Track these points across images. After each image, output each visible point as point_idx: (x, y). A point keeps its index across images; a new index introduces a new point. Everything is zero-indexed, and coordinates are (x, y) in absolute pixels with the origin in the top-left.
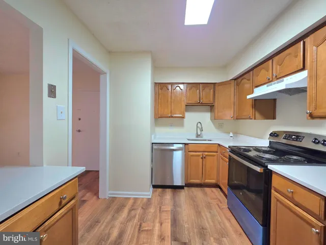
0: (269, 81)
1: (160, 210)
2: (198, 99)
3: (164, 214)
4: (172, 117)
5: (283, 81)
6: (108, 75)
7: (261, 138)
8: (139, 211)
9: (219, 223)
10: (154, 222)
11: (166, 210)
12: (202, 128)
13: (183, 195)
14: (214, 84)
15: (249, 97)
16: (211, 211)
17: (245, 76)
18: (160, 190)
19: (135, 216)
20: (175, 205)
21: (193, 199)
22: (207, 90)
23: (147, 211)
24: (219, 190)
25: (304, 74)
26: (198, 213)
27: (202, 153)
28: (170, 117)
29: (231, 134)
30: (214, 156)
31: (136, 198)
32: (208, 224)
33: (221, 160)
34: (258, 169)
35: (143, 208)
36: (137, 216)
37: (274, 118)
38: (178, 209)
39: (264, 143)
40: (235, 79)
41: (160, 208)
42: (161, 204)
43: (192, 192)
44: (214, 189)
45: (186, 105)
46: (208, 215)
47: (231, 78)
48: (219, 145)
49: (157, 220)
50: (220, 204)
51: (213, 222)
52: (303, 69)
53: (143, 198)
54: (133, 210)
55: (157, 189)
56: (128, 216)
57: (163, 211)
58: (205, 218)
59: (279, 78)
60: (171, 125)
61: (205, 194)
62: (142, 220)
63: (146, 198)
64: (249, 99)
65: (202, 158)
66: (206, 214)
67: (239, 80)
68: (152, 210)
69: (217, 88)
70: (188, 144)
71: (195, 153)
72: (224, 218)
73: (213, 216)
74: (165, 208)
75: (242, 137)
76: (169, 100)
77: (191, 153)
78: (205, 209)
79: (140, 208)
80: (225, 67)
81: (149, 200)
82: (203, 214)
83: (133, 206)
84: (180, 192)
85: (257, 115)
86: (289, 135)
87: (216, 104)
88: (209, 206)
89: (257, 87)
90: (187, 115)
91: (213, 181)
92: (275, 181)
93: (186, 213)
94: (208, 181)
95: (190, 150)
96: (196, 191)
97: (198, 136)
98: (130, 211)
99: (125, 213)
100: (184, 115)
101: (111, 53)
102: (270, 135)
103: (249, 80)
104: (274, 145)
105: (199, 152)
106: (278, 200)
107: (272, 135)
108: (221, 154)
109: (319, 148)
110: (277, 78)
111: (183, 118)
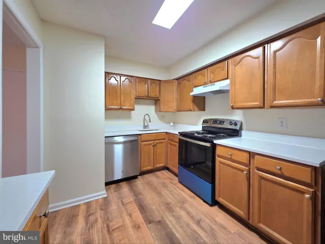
0: (205, 84)
1: (123, 204)
2: (147, 93)
3: (128, 206)
4: (121, 109)
5: (214, 85)
6: (41, 50)
8: (99, 214)
9: (178, 195)
10: (121, 217)
11: (129, 201)
12: (150, 119)
13: (139, 183)
14: (160, 81)
15: (191, 94)
16: (169, 189)
17: (186, 78)
18: (113, 186)
19: (96, 221)
20: (136, 194)
21: (149, 184)
22: (154, 85)
23: (109, 211)
24: (167, 171)
25: (227, 82)
26: (159, 194)
27: (153, 142)
28: (119, 109)
29: (172, 124)
30: (162, 143)
31: (88, 202)
32: (170, 199)
33: (169, 145)
34: (208, 145)
35: (102, 209)
36: (99, 220)
37: (204, 110)
38: (141, 197)
39: (199, 128)
40: (177, 79)
41: (122, 202)
42: (121, 198)
43: (147, 179)
44: (163, 172)
45: (135, 98)
46: (168, 193)
47: (174, 78)
48: (166, 132)
49: (125, 213)
50: (172, 181)
51: (173, 196)
52: (227, 78)
53: (98, 200)
54: (90, 215)
55: (111, 186)
56: (87, 223)
57: (126, 204)
58: (166, 196)
59: (212, 82)
60: (119, 118)
61: (157, 177)
62: (107, 220)
63: (102, 198)
64: (192, 95)
65: (153, 146)
66: (165, 192)
67: (181, 80)
68: (114, 207)
69: (162, 84)
70: (140, 135)
71: (146, 143)
72: (179, 190)
73: (171, 192)
74: (126, 201)
76: (119, 91)
77: (144, 143)
78: (163, 189)
79: (99, 211)
80: (168, 68)
81: (105, 199)
82: (163, 193)
83: (87, 211)
84: (135, 181)
85: (196, 108)
86: (215, 121)
87: (161, 99)
88: (164, 185)
89: (195, 87)
90: (137, 107)
91: (162, 165)
92: (219, 151)
93: (149, 198)
94: (158, 166)
95: (143, 139)
96: (150, 177)
97: (145, 127)
98: (87, 218)
99: (81, 223)
100: (134, 108)
101: (44, 21)
102: (203, 122)
103: (189, 81)
104: (205, 129)
105: (151, 141)
106: (221, 162)
107: (204, 122)
108: (169, 140)
109: (233, 127)
110: (211, 82)
111: (133, 110)
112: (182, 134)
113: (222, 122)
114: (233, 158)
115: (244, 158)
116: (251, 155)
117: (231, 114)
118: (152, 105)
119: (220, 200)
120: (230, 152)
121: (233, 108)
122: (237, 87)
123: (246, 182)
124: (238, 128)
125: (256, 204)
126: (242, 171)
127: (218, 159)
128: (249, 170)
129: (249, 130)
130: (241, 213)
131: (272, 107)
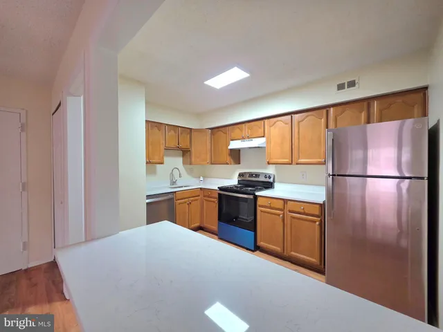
0: (243, 139)
2: (177, 143)
4: (150, 163)
5: (252, 140)
7: (230, 178)
12: (180, 174)
14: (191, 129)
15: (229, 148)
17: (221, 129)
22: (184, 134)
24: (201, 231)
27: (188, 199)
28: (147, 163)
29: (202, 179)
30: (197, 200)
33: (205, 202)
37: (239, 164)
40: (212, 129)
45: (165, 149)
47: (207, 127)
48: (201, 188)
52: (264, 137)
59: (250, 138)
65: (188, 204)
67: (215, 130)
70: (175, 192)
71: (181, 201)
75: (209, 180)
77: (179, 201)
80: (198, 115)
85: (232, 161)
86: (251, 175)
87: (193, 150)
89: (232, 140)
91: (197, 224)
92: (260, 201)
94: (193, 226)
95: (178, 198)
97: (173, 183)
100: (163, 160)
103: (226, 133)
104: (241, 182)
105: (185, 198)
106: (261, 211)
107: (240, 175)
108: (204, 196)
109: (267, 180)
110: (248, 138)
111: (162, 163)
112: (221, 189)
113: (257, 175)
114: (272, 206)
115: (280, 204)
116: (285, 201)
117: (265, 168)
118: (179, 156)
119: (261, 243)
120: (270, 201)
121: (269, 163)
122: (272, 146)
123: (282, 223)
124: (271, 180)
125: (289, 238)
126: (279, 215)
127: (259, 209)
128: (284, 213)
129: (281, 182)
130: (278, 249)
131: (297, 164)
